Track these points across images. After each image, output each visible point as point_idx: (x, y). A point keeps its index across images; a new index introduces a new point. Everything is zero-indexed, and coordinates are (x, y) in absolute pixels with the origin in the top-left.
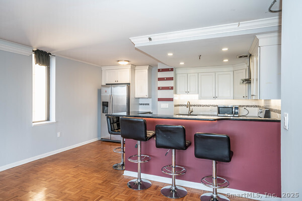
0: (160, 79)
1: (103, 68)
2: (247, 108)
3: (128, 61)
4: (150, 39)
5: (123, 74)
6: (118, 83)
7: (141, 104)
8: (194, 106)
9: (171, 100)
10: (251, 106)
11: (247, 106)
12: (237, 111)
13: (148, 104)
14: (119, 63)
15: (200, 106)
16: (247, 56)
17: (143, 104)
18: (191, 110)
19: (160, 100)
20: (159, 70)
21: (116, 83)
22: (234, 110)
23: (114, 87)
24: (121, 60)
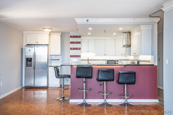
0: (71, 43)
1: (24, 32)
2: (121, 61)
3: (51, 29)
4: (88, 21)
5: (43, 37)
6: (38, 44)
7: (53, 60)
8: (91, 60)
9: (79, 56)
10: (123, 60)
11: (121, 60)
12: (117, 62)
13: (59, 60)
14: (44, 30)
15: (95, 60)
16: (127, 32)
17: (55, 60)
18: (89, 63)
19: (71, 56)
20: (71, 37)
21: (37, 44)
22: (116, 62)
23: (37, 47)
24: (46, 28)
